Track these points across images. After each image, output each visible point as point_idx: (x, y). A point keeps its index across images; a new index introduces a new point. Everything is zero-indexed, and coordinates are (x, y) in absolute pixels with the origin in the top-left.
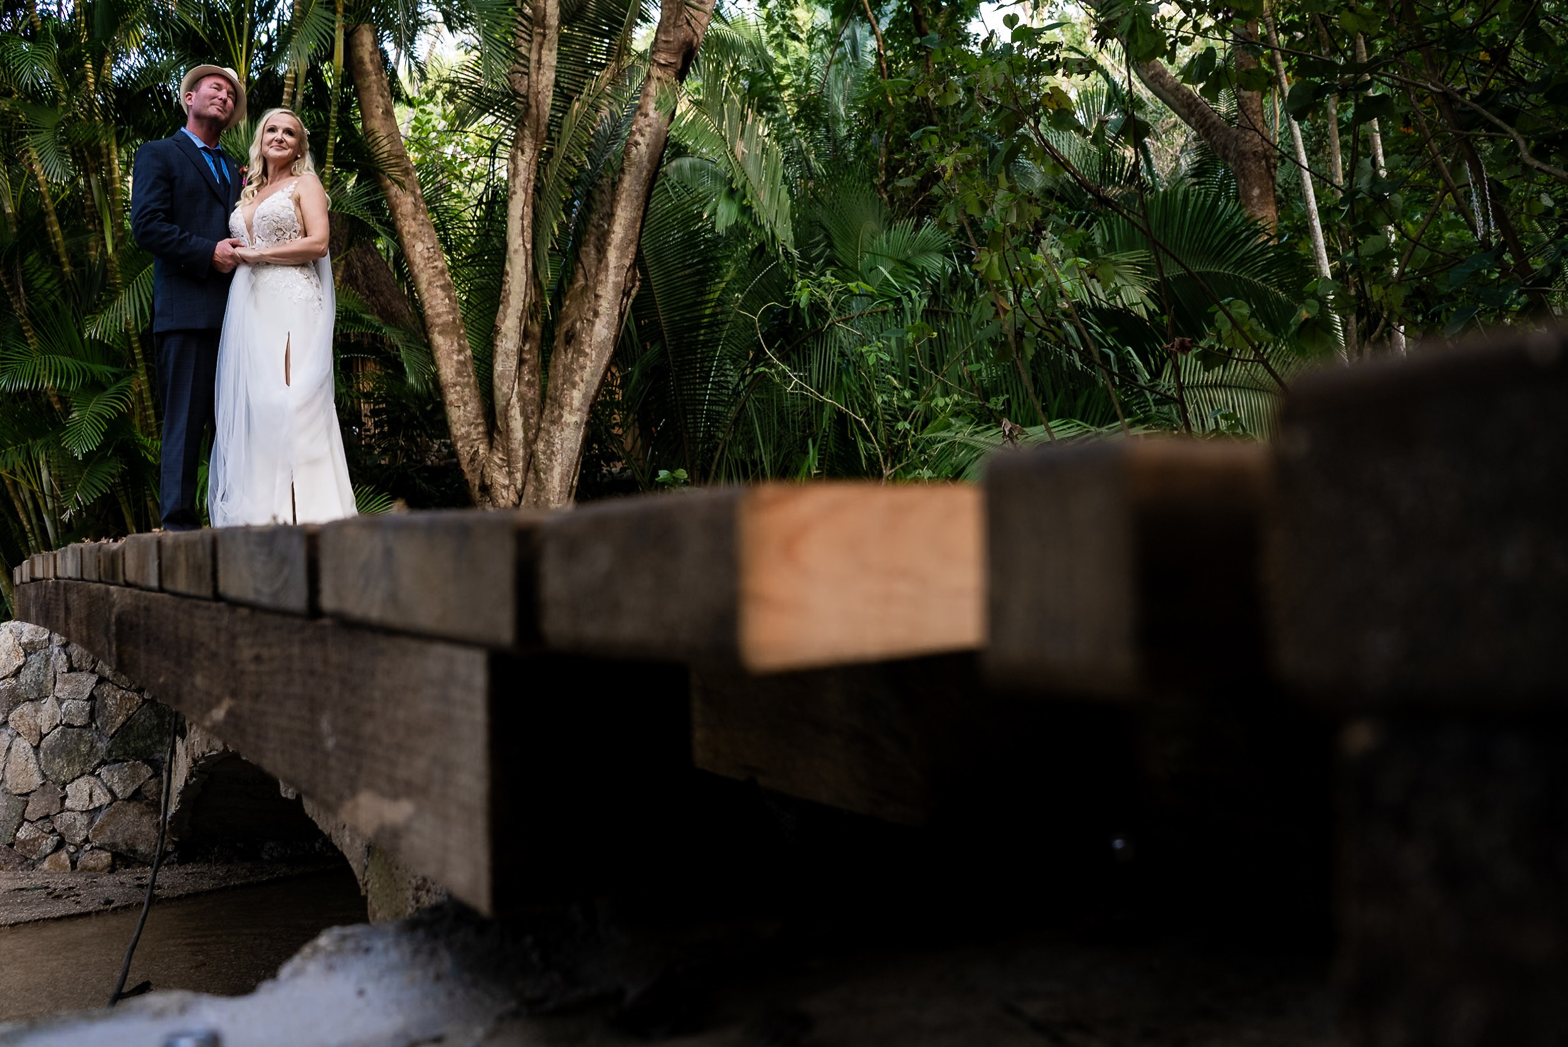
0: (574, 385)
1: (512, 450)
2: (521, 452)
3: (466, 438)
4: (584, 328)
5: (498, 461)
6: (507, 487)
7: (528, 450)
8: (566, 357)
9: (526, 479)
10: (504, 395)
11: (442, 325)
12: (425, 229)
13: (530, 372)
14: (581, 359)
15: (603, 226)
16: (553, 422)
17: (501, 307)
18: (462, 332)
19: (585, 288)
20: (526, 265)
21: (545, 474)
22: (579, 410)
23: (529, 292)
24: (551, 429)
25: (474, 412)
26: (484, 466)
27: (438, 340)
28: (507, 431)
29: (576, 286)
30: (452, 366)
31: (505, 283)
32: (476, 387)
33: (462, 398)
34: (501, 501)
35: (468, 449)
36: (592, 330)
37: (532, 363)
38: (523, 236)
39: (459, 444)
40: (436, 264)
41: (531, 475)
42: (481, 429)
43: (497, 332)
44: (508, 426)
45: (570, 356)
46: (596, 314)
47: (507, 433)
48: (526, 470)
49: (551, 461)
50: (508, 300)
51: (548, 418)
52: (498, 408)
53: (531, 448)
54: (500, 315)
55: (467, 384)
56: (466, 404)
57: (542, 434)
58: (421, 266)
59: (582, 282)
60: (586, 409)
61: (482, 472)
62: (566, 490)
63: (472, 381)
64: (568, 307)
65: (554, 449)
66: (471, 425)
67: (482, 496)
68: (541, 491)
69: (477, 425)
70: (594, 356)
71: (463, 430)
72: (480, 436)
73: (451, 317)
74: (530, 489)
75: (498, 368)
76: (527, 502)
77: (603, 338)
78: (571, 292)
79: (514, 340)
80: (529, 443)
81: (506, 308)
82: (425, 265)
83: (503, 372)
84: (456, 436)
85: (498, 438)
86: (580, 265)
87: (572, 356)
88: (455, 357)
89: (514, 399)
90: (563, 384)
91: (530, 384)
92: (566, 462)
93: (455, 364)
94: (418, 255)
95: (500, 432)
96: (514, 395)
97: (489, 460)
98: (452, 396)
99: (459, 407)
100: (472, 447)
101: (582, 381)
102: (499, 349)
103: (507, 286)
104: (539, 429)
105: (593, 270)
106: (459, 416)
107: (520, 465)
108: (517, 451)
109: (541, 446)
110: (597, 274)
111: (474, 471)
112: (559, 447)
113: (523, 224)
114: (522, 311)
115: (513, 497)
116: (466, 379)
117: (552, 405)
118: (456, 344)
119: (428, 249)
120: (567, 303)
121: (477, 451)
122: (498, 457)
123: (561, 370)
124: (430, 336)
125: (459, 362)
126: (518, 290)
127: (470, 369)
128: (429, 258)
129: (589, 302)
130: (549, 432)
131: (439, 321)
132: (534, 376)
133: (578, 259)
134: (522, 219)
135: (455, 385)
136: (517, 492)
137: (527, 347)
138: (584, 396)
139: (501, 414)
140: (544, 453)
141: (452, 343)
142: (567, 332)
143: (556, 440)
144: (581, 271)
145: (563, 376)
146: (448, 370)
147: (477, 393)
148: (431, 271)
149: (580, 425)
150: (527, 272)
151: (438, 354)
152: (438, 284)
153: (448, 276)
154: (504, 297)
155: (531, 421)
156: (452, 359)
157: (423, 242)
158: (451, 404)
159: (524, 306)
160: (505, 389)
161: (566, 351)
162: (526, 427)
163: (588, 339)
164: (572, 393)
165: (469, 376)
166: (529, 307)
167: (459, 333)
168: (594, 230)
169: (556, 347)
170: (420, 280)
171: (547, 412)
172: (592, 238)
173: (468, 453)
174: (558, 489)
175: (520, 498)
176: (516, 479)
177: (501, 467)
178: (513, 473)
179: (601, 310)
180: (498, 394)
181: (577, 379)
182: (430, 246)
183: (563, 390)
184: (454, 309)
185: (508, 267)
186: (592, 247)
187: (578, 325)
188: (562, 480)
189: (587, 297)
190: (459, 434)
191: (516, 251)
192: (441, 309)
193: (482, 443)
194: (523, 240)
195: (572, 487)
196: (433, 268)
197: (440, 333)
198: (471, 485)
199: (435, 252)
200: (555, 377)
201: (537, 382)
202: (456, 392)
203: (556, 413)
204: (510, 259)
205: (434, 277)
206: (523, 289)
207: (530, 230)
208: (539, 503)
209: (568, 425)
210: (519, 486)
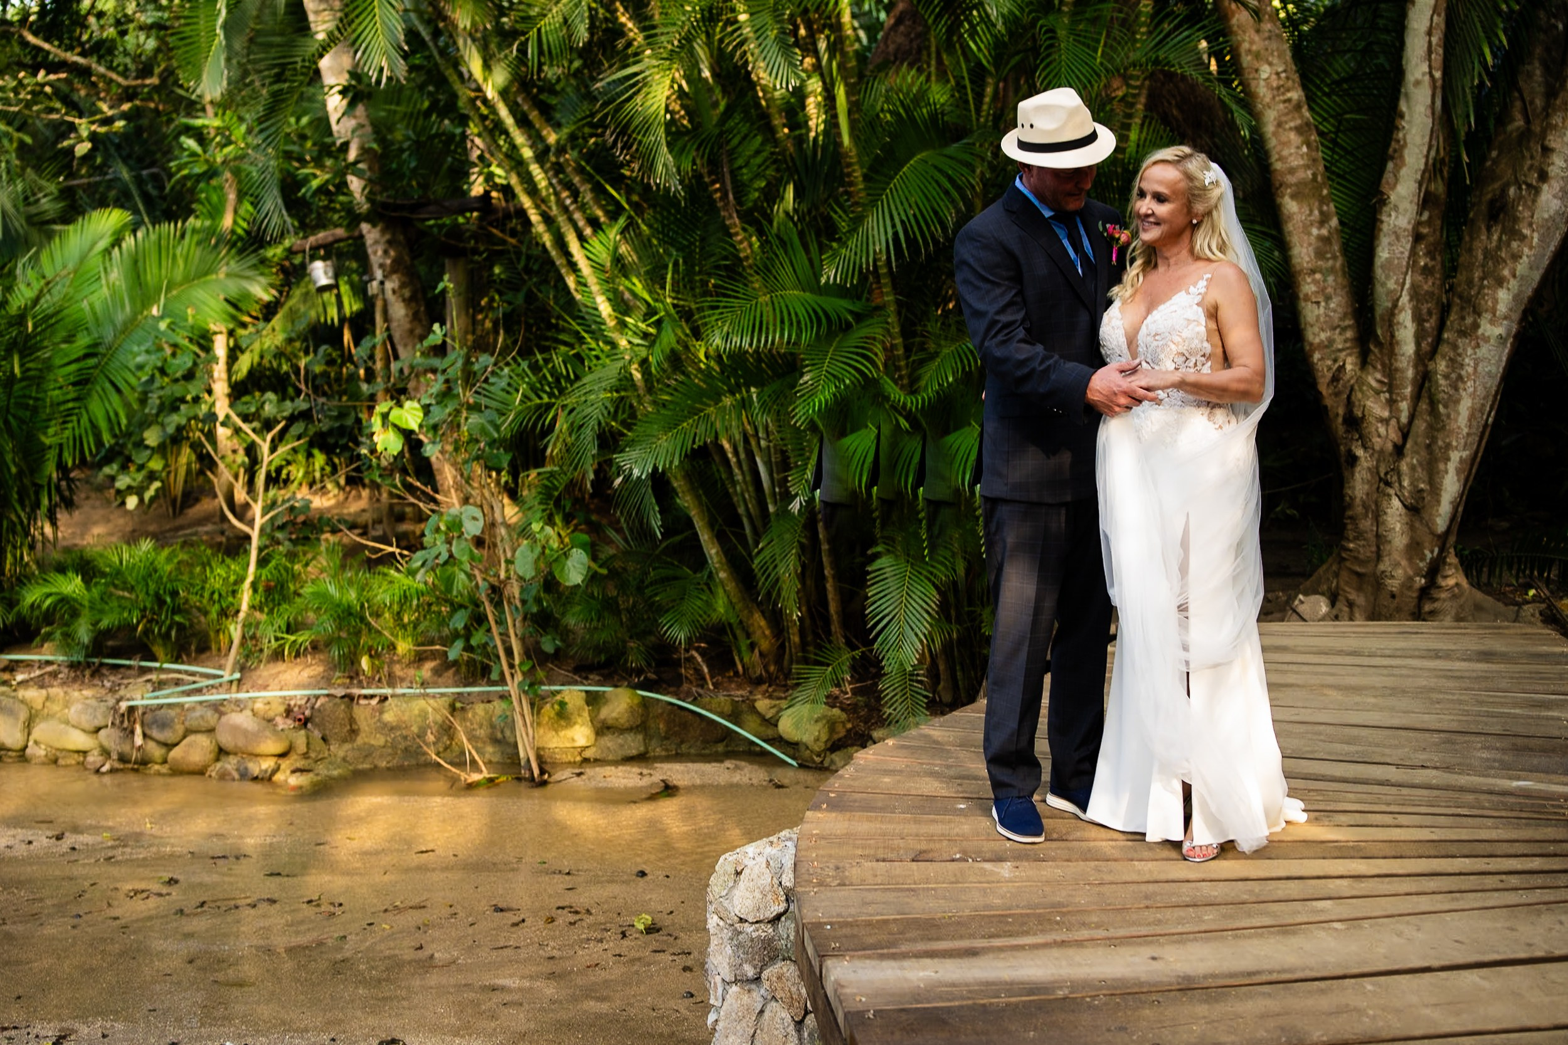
0: (1500, 282)
1: (1397, 370)
2: (1410, 373)
3: (1327, 347)
4: (1521, 197)
5: (1374, 384)
6: (1385, 421)
7: (1421, 368)
8: (1489, 238)
9: (1415, 410)
10: (1390, 292)
11: (1296, 185)
12: (1274, 45)
13: (1430, 254)
14: (1514, 244)
15: (1556, 27)
16: (1463, 333)
17: (1390, 165)
18: (1325, 192)
19: (1525, 135)
20: (1433, 102)
21: (1446, 407)
22: (1505, 318)
23: (1434, 142)
24: (1460, 342)
25: (1340, 310)
26: (1352, 389)
27: (1290, 206)
28: (1391, 344)
29: (1510, 128)
30: (1310, 244)
31: (1398, 129)
32: (1344, 273)
33: (1323, 290)
34: (1376, 440)
35: (1329, 362)
36: (1534, 201)
37: (1431, 239)
38: (1430, 60)
39: (1317, 356)
40: (1289, 95)
41: (1424, 406)
42: (1349, 334)
43: (1383, 202)
44: (1393, 336)
45: (1495, 237)
46: (1544, 177)
47: (1391, 346)
48: (1417, 397)
49: (1456, 389)
50: (1402, 157)
51: (1456, 326)
52: (1379, 311)
53: (1426, 366)
54: (1388, 176)
55: (1332, 270)
56: (1328, 299)
57: (1444, 348)
58: (1267, 100)
59: (1519, 123)
60: (1516, 316)
61: (1349, 397)
62: (1477, 430)
63: (1338, 264)
64: (1495, 162)
65: (1463, 373)
66: (1334, 329)
67: (1347, 431)
68: (1438, 430)
69: (1344, 329)
70: (1535, 240)
71: (1323, 336)
72: (1348, 345)
73: (1309, 173)
74: (1420, 426)
75: (1383, 254)
76: (1416, 443)
77: (1552, 212)
78: (1501, 138)
79: (1408, 215)
80: (1424, 358)
81: (1398, 168)
82: (1274, 98)
83: (1389, 261)
84: (1311, 344)
85: (1376, 351)
86: (1516, 94)
87: (1500, 239)
88: (1315, 231)
89: (1405, 299)
90: (1482, 279)
91: (1426, 271)
92: (1481, 391)
93: (1313, 239)
94: (1262, 83)
95: (1379, 344)
96: (1405, 293)
97: (1361, 381)
98: (1308, 287)
99: (1318, 303)
100: (1335, 361)
101: (1514, 276)
102: (1385, 227)
103: (1401, 135)
104: (1438, 340)
105: (1539, 102)
106: (1318, 317)
107: (1408, 391)
108: (1403, 371)
109: (1442, 366)
110: (1548, 116)
111: (1337, 394)
112: (1470, 370)
113: (1430, 42)
114: (1424, 172)
115: (1394, 435)
116: (1330, 263)
117: (1462, 309)
118: (1316, 212)
119: (1278, 74)
120: (1494, 154)
121: (1342, 368)
122: (1373, 379)
123: (1480, 257)
124: (1279, 200)
125: (1321, 238)
126: (1418, 140)
127: (1336, 247)
128: (1278, 88)
129: (1532, 158)
130: (1455, 347)
131: (1291, 179)
132: (1433, 258)
133: (1513, 85)
134: (1429, 33)
135: (1313, 272)
136: (1400, 429)
137: (1426, 216)
138: (1516, 298)
139: (1382, 319)
140: (1446, 377)
141: (1311, 211)
142: (1492, 202)
143: (1467, 360)
144: (1518, 104)
145: (1483, 266)
146: (1304, 250)
147: (1345, 282)
148: (1281, 106)
149: (1506, 340)
150: (1433, 114)
151: (1289, 227)
152: (1292, 124)
153: (1306, 113)
154: (1395, 151)
155: (1427, 325)
156: (1309, 234)
157: (1270, 64)
158: (1307, 298)
159: (1426, 164)
160: (1391, 285)
161: (1489, 229)
162: (1419, 338)
163: (1527, 214)
164: (1495, 292)
165: (1334, 258)
166: (1434, 165)
167: (1320, 195)
168: (1542, 36)
169: (1472, 220)
170: (1265, 119)
171: (1453, 317)
172: (1538, 50)
173: (1329, 369)
174: (1465, 431)
175: (1405, 436)
176: (1399, 411)
177: (1378, 393)
178: (1396, 401)
179: (1553, 171)
180: (1380, 290)
181: (1506, 272)
182: (1280, 69)
183: (1482, 287)
184: (1314, 160)
185: (1403, 106)
186: (1537, 64)
187: (1512, 191)
188: (1472, 417)
189: (1528, 149)
190: (1317, 340)
191: (1417, 83)
192: (1295, 162)
193: (1350, 355)
194: (1430, 67)
195: (1486, 425)
196: (1285, 101)
197: (1293, 197)
198: (1331, 415)
199: (1288, 78)
200: (1470, 267)
201: (1438, 267)
202: (1315, 282)
203: (1469, 320)
204: (1407, 95)
205: (1287, 114)
206: (1427, 139)
207: (1441, 51)
208: (1435, 448)
209: (1487, 340)
210: (1404, 419)
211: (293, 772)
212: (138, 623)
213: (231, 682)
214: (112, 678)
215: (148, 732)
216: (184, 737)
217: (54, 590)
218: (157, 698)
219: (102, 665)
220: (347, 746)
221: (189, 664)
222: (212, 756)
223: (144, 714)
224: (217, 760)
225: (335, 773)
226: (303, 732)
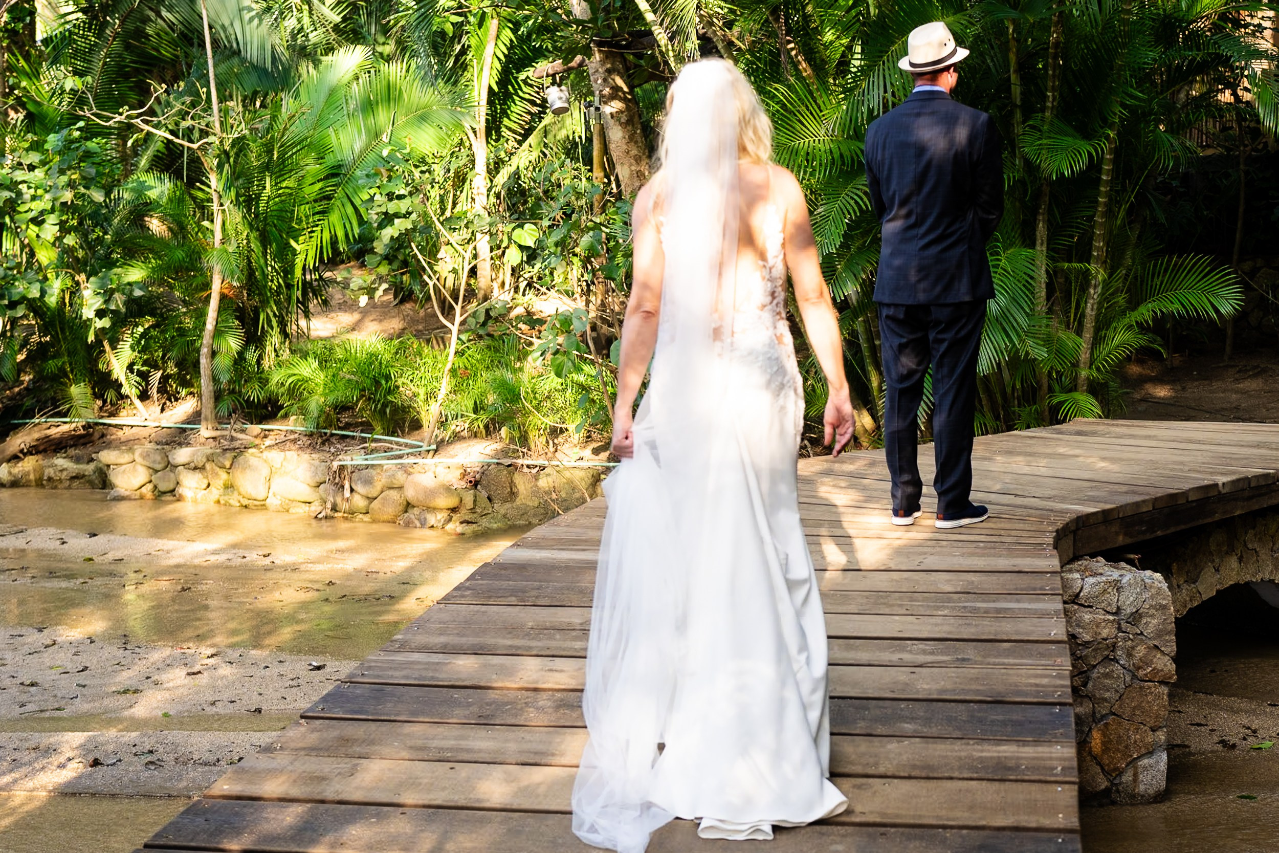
211: (461, 523)
212: (358, 401)
213: (429, 451)
214: (338, 446)
215: (354, 487)
216: (382, 492)
217: (296, 372)
218: (367, 459)
219: (332, 435)
220: (508, 505)
221: (403, 437)
222: (401, 508)
223: (352, 472)
224: (406, 512)
225: (495, 526)
226: (472, 492)
